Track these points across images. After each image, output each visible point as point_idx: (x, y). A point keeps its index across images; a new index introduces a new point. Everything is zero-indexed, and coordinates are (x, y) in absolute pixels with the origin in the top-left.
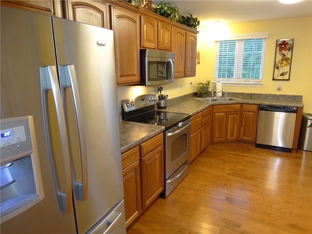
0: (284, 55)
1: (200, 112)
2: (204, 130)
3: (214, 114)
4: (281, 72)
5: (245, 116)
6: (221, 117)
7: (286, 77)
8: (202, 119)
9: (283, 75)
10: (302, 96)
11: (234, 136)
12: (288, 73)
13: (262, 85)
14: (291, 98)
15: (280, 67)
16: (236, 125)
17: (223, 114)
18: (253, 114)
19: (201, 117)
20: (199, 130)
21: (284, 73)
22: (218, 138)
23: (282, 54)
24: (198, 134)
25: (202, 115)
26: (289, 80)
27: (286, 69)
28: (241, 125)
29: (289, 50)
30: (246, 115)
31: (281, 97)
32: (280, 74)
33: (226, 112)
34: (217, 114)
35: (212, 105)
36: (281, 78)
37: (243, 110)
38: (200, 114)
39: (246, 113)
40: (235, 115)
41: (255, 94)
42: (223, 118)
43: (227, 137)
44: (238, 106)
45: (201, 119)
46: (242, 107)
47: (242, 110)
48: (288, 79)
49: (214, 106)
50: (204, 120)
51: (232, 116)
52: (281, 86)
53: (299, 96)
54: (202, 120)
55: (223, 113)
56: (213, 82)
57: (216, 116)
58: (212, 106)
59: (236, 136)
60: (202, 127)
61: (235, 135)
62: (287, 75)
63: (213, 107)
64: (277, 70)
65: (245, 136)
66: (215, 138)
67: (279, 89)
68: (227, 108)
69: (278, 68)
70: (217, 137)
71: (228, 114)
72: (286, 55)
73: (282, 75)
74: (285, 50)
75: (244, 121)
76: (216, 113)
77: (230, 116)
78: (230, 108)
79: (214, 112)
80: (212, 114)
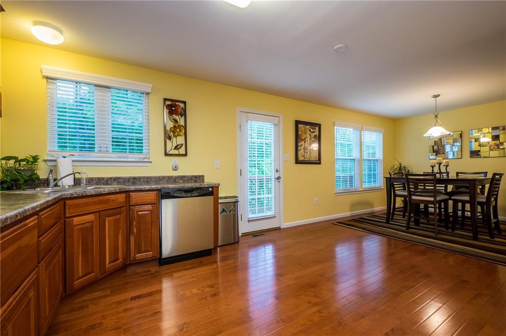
0: (176, 121)
1: (31, 215)
2: (46, 270)
3: (67, 220)
4: (175, 145)
5: (137, 214)
6: (87, 225)
7: (182, 151)
8: (39, 237)
9: (178, 149)
10: (203, 176)
11: (117, 259)
12: (184, 146)
13: (151, 162)
14: (191, 179)
15: (173, 137)
16: (120, 236)
17: (91, 217)
18: (151, 207)
19: (36, 232)
20: (33, 276)
21: (179, 145)
22: (82, 277)
23: (173, 119)
24: (29, 289)
25: (38, 226)
26: (186, 155)
27: (180, 140)
28: (129, 232)
29: (182, 116)
30: (137, 212)
31: (179, 179)
32: (173, 148)
33: (99, 212)
34: (76, 220)
35: (62, 199)
36: (176, 152)
37: (131, 204)
38: (31, 222)
39: (137, 208)
40: (118, 216)
41: (140, 178)
42: (92, 227)
43: (106, 266)
44: (122, 198)
45: (36, 239)
46: (128, 198)
47: (128, 205)
48: (184, 153)
49: (67, 202)
50: (44, 239)
51: (112, 218)
52: (176, 163)
53: (200, 176)
54: (38, 242)
55: (92, 215)
56: (46, 158)
57: (74, 224)
58: (62, 202)
59: (123, 258)
60: (39, 263)
61: (120, 256)
62: (183, 149)
63: (65, 203)
64: (169, 141)
65: (140, 252)
66: (76, 277)
67: (175, 169)
68: (101, 202)
69: (170, 138)
70: (80, 275)
71: (101, 215)
72: (179, 121)
73: (176, 148)
74: (177, 114)
75: (135, 223)
76: (74, 219)
77: (107, 218)
78: (107, 202)
79: (68, 215)
80: (62, 221)
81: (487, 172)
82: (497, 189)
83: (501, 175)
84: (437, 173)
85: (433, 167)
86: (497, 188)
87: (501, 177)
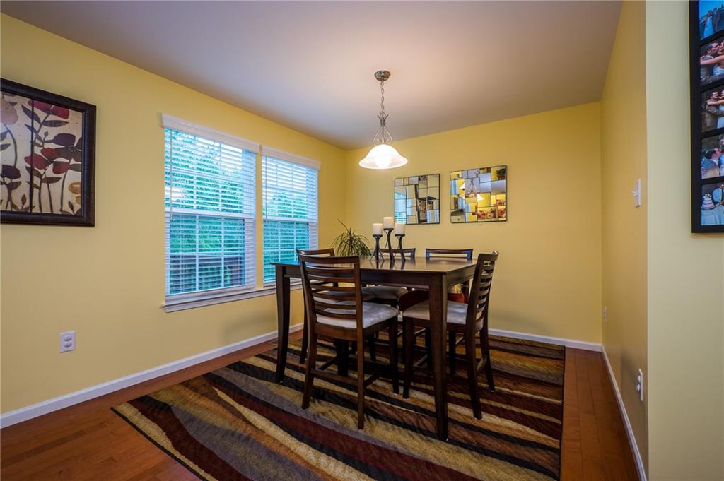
81: (472, 250)
82: (487, 292)
83: (492, 258)
84: (385, 251)
85: (378, 237)
86: (486, 289)
87: (493, 263)
